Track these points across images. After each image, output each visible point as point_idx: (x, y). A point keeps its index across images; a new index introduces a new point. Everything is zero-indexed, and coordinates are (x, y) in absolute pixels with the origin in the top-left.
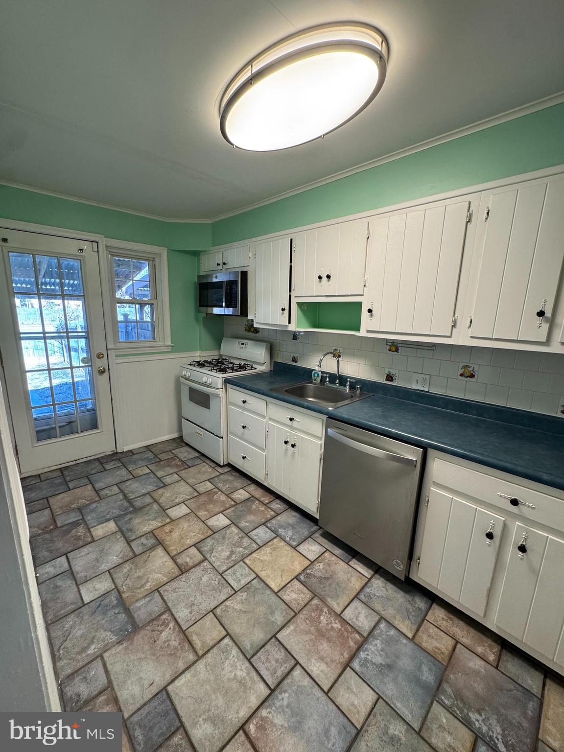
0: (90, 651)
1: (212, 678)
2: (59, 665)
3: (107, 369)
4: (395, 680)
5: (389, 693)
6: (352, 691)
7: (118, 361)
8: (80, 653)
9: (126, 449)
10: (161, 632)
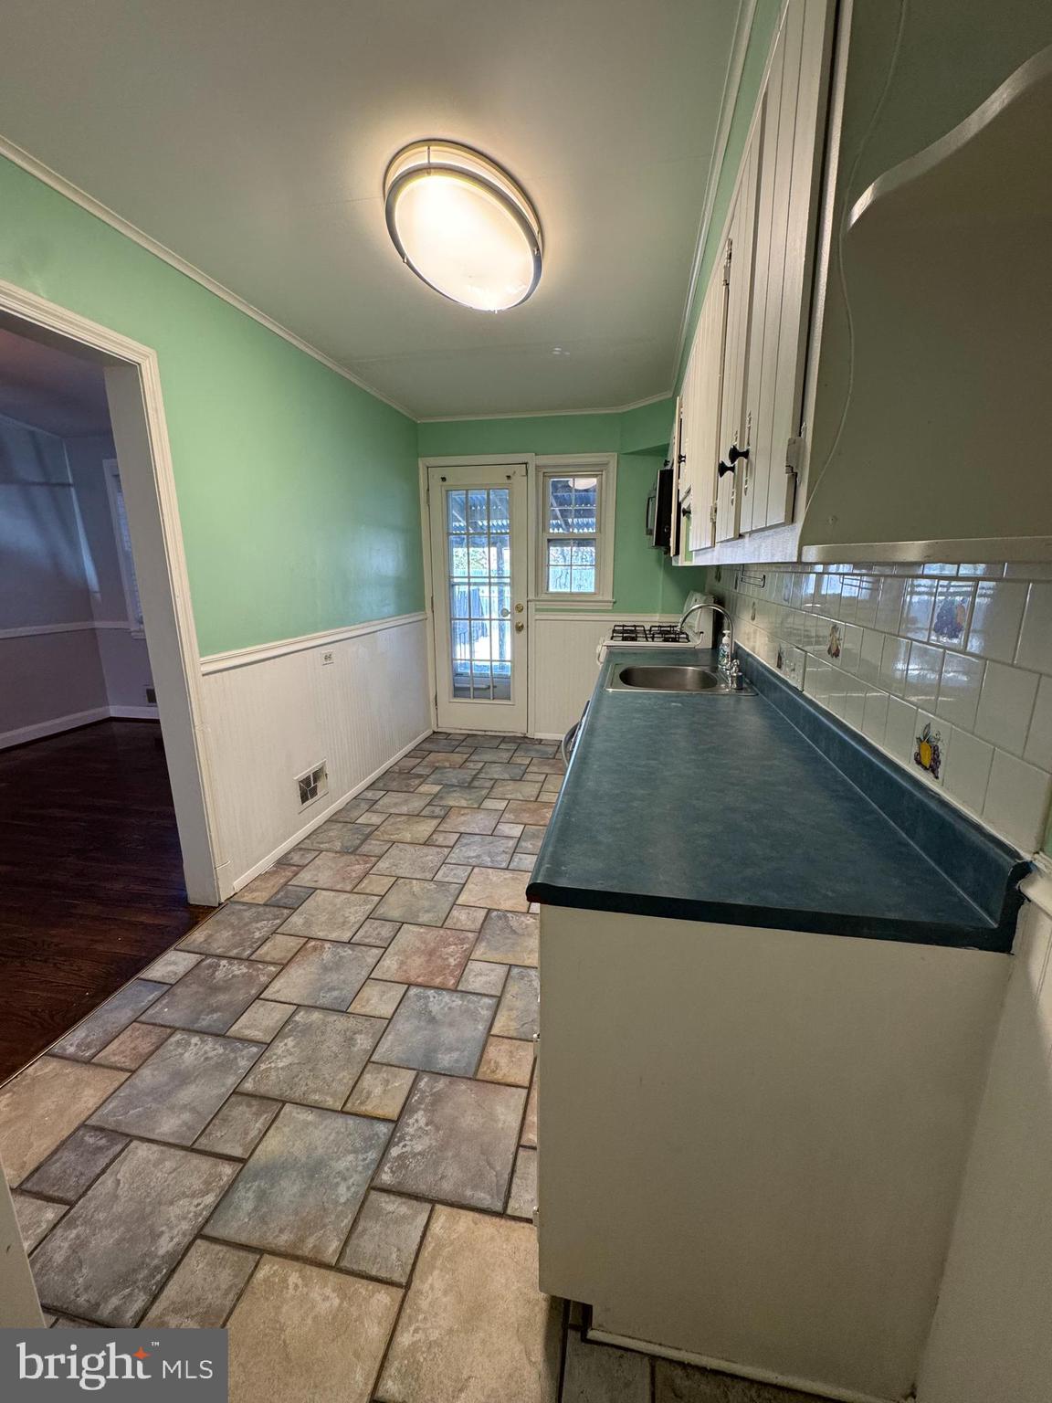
0: (322, 846)
1: (338, 906)
2: (306, 841)
3: (525, 626)
4: (418, 1029)
5: (399, 1026)
6: (382, 996)
7: (537, 617)
8: (318, 843)
9: (538, 736)
10: (359, 864)
